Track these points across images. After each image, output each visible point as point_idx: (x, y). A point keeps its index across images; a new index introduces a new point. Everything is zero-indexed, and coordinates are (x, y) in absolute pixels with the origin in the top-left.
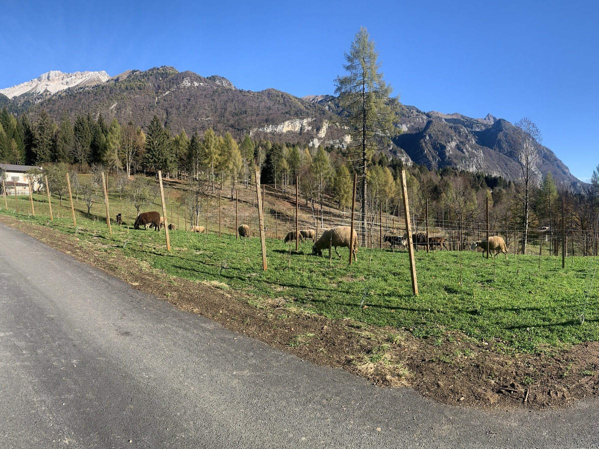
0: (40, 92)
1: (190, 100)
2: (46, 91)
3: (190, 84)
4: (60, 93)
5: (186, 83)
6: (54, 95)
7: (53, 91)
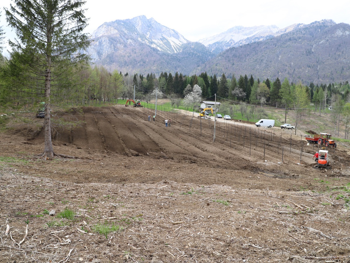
0: (227, 41)
1: (340, 46)
2: (231, 40)
3: (342, 33)
4: (241, 42)
5: (339, 33)
6: (236, 43)
7: (236, 41)
